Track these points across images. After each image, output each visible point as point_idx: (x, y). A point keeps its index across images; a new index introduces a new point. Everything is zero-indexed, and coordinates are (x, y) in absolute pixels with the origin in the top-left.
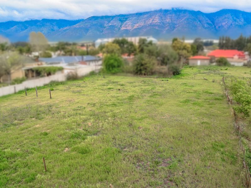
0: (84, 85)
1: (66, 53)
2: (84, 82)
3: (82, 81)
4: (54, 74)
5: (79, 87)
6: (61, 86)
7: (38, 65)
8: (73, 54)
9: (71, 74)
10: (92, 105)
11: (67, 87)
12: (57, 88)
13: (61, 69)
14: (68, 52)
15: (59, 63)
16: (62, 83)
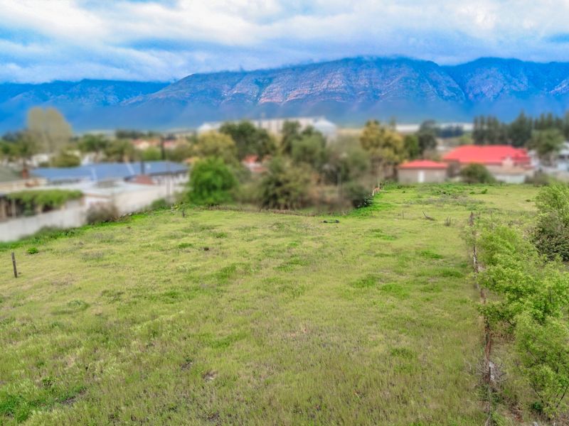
0: (123, 237)
1: (108, 154)
2: (129, 228)
3: (124, 226)
4: (58, 208)
5: (109, 241)
6: (64, 239)
7: (28, 185)
8: (126, 158)
9: (98, 209)
10: (112, 298)
11: (75, 244)
12: (48, 247)
13: (78, 197)
14: (115, 153)
15: (77, 181)
16: (69, 232)
